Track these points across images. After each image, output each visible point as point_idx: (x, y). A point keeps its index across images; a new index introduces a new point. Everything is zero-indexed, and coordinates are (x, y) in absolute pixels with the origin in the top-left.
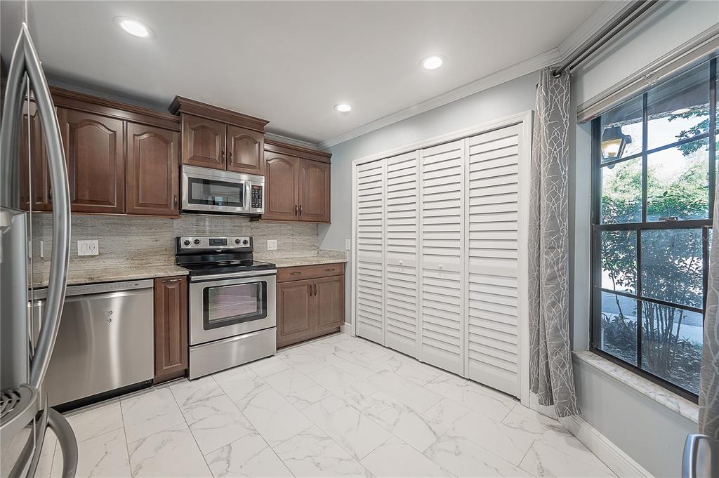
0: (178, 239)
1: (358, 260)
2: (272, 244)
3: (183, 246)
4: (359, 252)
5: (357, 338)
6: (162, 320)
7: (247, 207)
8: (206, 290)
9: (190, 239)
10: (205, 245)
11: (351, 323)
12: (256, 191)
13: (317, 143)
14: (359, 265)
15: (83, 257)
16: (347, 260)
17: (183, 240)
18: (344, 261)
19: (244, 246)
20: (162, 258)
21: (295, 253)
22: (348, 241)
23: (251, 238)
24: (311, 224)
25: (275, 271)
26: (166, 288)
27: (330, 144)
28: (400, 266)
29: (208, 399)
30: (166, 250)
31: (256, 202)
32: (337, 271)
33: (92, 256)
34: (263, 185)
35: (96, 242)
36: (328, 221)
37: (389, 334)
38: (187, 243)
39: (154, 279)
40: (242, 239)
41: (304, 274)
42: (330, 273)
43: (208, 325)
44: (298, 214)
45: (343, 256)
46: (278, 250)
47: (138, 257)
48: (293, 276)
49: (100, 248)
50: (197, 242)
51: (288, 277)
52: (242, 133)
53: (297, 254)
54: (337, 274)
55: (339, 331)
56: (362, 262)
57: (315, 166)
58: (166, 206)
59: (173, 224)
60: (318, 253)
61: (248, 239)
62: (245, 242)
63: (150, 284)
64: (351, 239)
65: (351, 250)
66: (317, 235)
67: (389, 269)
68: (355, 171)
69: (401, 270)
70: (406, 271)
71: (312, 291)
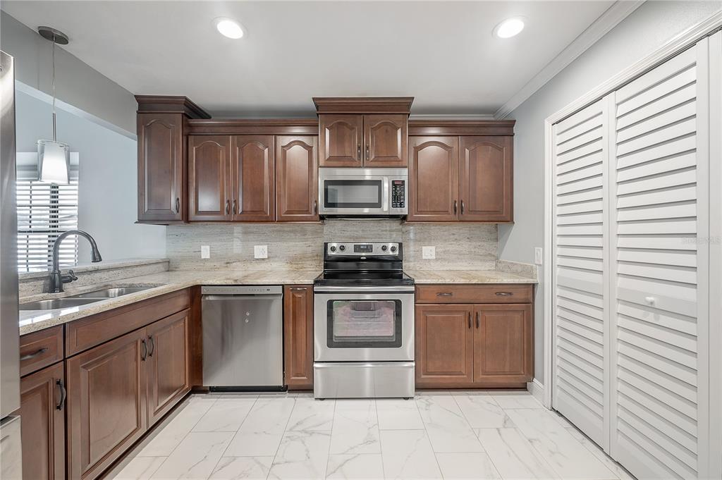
0: (326, 245)
1: (556, 282)
2: (429, 252)
3: (330, 253)
4: (558, 271)
5: (553, 413)
6: (290, 328)
7: (386, 208)
8: (330, 303)
9: (335, 245)
10: (350, 251)
11: (543, 383)
12: (397, 185)
13: (493, 111)
14: (558, 292)
15: (257, 259)
16: (537, 280)
17: (330, 246)
18: (531, 281)
19: (391, 253)
20: (314, 263)
21: (461, 263)
22: (539, 250)
23: (401, 245)
24: (486, 226)
25: (412, 288)
26: (294, 296)
29: (312, 433)
30: (317, 256)
31: (397, 200)
32: (519, 295)
33: (263, 259)
34: (406, 179)
35: (266, 247)
36: (510, 220)
38: (333, 249)
39: (283, 285)
40: (390, 245)
41: (457, 296)
42: (505, 299)
43: (332, 342)
44: (460, 213)
45: (531, 274)
46: (437, 260)
47: (295, 261)
48: (440, 297)
49: (268, 252)
50: (342, 248)
51: (433, 297)
52: (383, 119)
53: (463, 266)
54: (516, 300)
55: (524, 388)
56: (563, 287)
57: (487, 144)
58: (307, 212)
59: (323, 229)
60: (496, 265)
61: (397, 245)
62: (393, 249)
63: (279, 290)
64: (543, 246)
65: (542, 266)
66: (497, 240)
67: (621, 308)
68: (551, 135)
69: (650, 317)
70: (665, 320)
71: (473, 322)
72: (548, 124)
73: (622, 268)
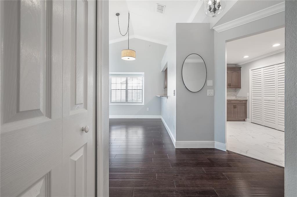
4: (252, 97)
5: (251, 123)
11: (249, 119)
13: (236, 64)
14: (252, 101)
16: (248, 99)
24: (233, 89)
27: (240, 64)
28: (269, 100)
32: (244, 102)
36: (240, 88)
37: (265, 122)
41: (232, 102)
42: (241, 103)
45: (246, 98)
48: (229, 102)
54: (244, 103)
55: (244, 121)
56: (253, 100)
57: (235, 72)
60: (236, 97)
64: (249, 93)
65: (249, 96)
66: (236, 92)
67: (265, 101)
68: (251, 72)
69: (269, 102)
70: (271, 102)
71: (235, 107)
72: (250, 70)
73: (265, 95)
